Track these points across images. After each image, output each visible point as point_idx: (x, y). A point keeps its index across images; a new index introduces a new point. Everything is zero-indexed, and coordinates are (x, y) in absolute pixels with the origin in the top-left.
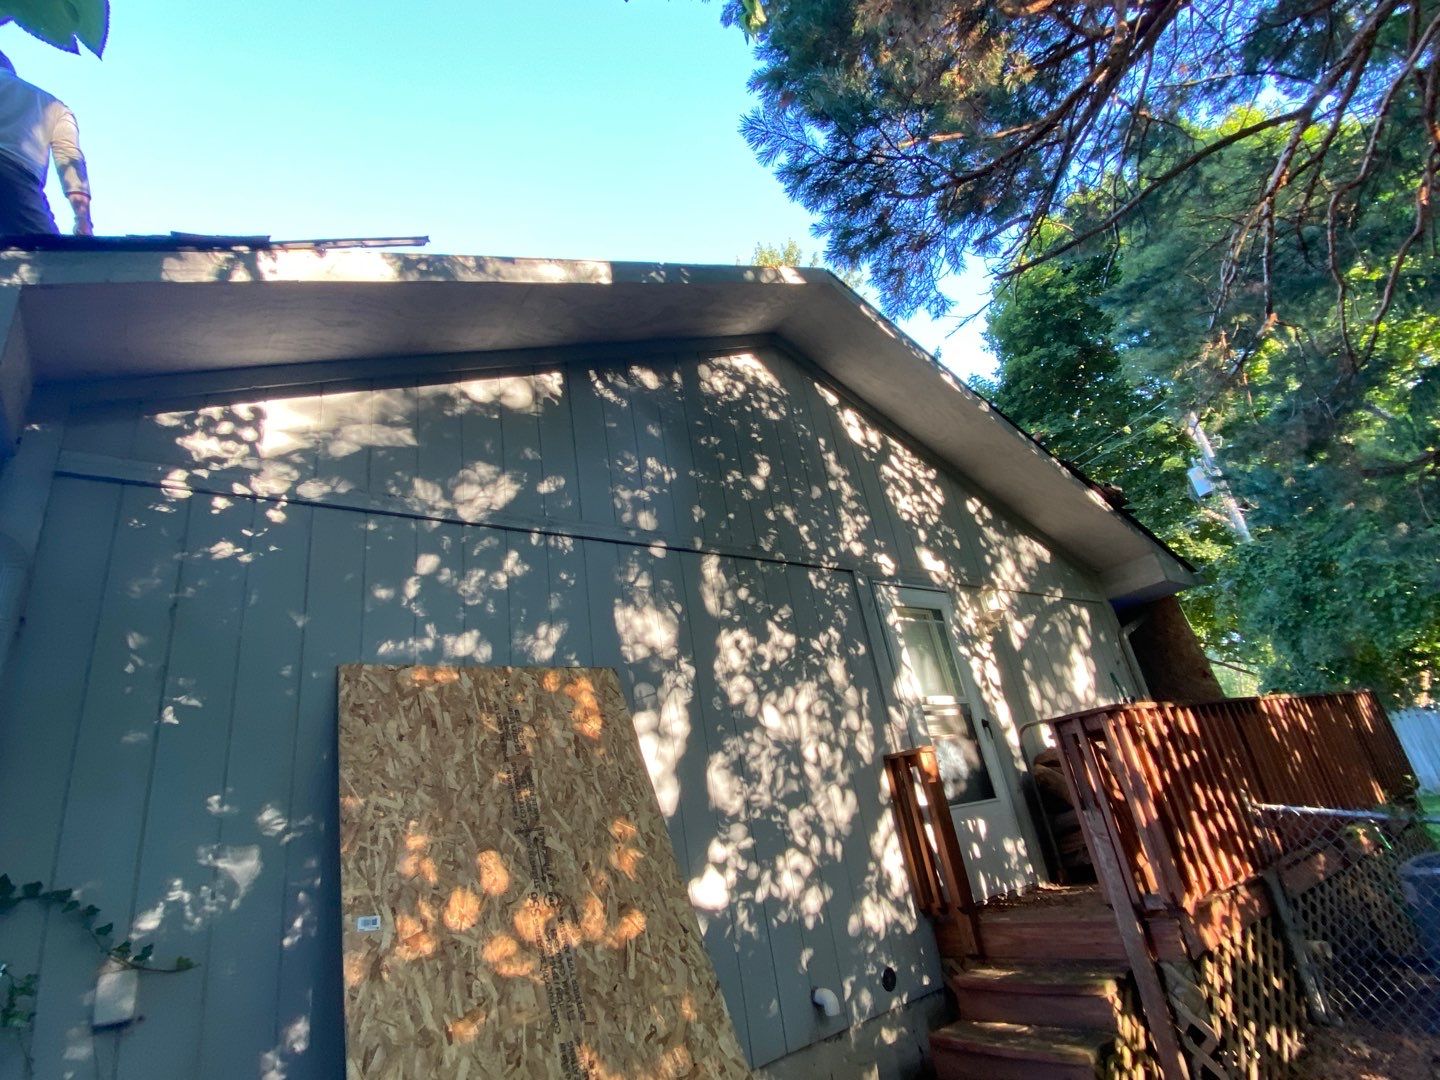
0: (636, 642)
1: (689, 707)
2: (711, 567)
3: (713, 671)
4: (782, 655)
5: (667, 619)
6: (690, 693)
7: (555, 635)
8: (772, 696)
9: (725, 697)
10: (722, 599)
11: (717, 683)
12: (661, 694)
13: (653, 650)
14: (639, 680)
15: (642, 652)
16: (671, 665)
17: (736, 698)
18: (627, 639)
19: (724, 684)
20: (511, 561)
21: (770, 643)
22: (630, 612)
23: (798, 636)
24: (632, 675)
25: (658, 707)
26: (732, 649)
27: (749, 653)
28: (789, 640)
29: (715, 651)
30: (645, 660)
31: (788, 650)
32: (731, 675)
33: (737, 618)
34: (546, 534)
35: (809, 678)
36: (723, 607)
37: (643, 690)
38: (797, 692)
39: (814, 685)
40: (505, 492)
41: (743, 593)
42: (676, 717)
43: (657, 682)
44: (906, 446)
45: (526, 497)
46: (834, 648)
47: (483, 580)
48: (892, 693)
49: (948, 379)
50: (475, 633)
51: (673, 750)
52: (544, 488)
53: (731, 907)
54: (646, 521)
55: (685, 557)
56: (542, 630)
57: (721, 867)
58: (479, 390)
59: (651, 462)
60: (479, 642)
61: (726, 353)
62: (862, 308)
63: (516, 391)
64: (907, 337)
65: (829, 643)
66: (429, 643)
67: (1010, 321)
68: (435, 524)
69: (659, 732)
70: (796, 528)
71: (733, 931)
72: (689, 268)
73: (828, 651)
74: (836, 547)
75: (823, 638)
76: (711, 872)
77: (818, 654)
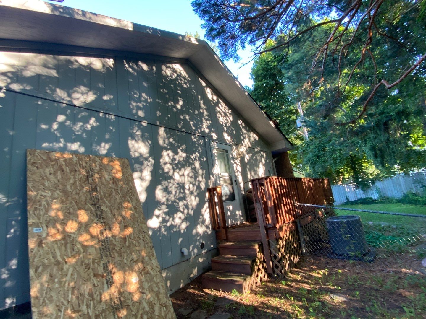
0: (135, 151)
1: (151, 172)
2: (162, 131)
3: (160, 162)
4: (181, 159)
5: (146, 145)
6: (152, 168)
7: (107, 146)
8: (178, 170)
9: (163, 170)
10: (164, 141)
11: (161, 166)
12: (143, 167)
13: (141, 154)
14: (136, 163)
15: (137, 154)
16: (147, 159)
17: (166, 170)
18: (132, 150)
19: (163, 166)
20: (92, 121)
21: (178, 155)
22: (134, 142)
23: (187, 154)
24: (133, 161)
25: (141, 171)
26: (166, 156)
27: (172, 158)
28: (184, 155)
29: (161, 156)
30: (138, 157)
31: (184, 158)
32: (165, 164)
33: (169, 147)
34: (105, 113)
35: (189, 166)
36: (164, 143)
37: (137, 166)
38: (185, 170)
39: (190, 168)
40: (91, 97)
41: (171, 140)
42: (147, 175)
43: (142, 164)
44: (224, 102)
45: (99, 99)
46: (197, 158)
47: (82, 126)
48: (212, 172)
49: (238, 83)
50: (79, 143)
51: (146, 184)
52: (105, 98)
53: (160, 227)
54: (141, 114)
55: (153, 127)
56: (103, 144)
57: (158, 217)
58: (83, 60)
59: (144, 95)
60: (80, 146)
61: (172, 63)
62: (215, 56)
63: (97, 63)
64: (227, 68)
65: (196, 157)
66: (61, 145)
67: (258, 70)
68: (64, 105)
69: (141, 179)
70: (189, 122)
71: (160, 234)
72: (161, 31)
73: (195, 159)
74: (201, 130)
75: (194, 155)
76: (155, 218)
77: (192, 160)
